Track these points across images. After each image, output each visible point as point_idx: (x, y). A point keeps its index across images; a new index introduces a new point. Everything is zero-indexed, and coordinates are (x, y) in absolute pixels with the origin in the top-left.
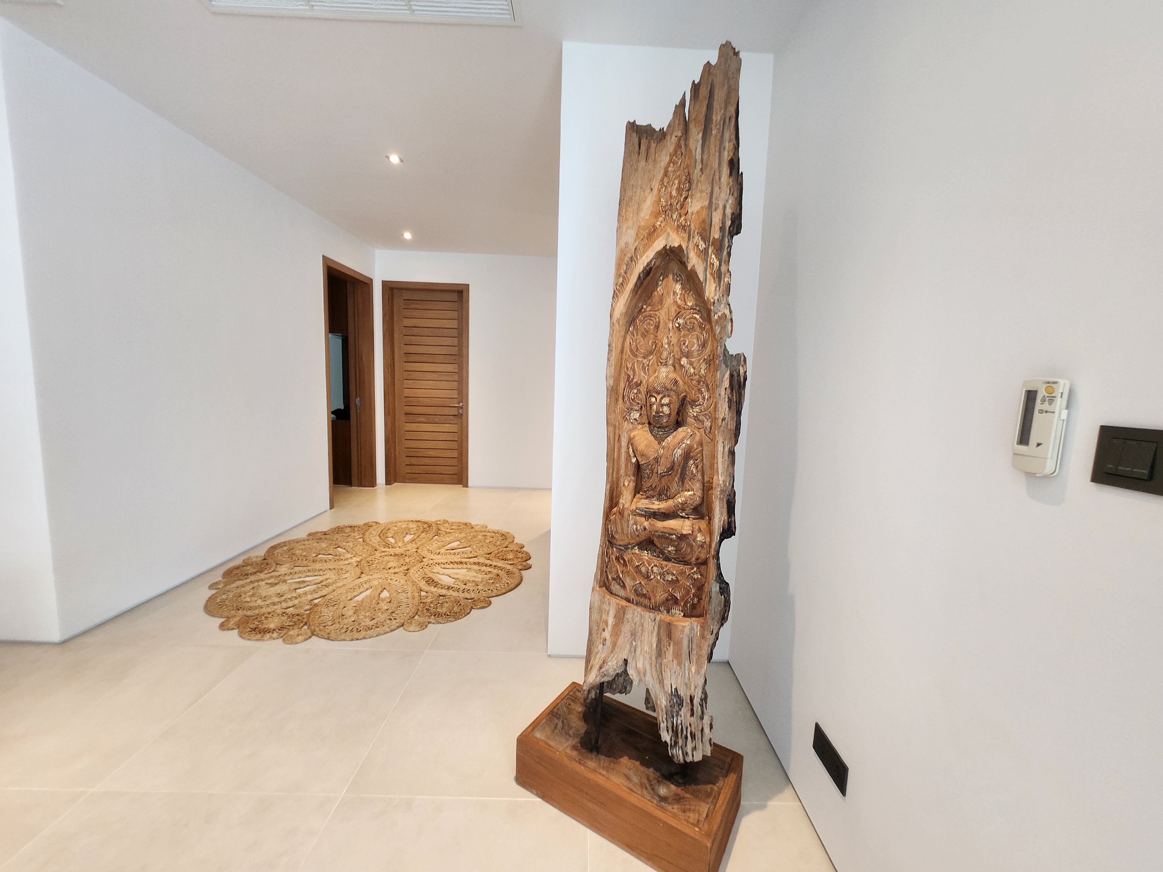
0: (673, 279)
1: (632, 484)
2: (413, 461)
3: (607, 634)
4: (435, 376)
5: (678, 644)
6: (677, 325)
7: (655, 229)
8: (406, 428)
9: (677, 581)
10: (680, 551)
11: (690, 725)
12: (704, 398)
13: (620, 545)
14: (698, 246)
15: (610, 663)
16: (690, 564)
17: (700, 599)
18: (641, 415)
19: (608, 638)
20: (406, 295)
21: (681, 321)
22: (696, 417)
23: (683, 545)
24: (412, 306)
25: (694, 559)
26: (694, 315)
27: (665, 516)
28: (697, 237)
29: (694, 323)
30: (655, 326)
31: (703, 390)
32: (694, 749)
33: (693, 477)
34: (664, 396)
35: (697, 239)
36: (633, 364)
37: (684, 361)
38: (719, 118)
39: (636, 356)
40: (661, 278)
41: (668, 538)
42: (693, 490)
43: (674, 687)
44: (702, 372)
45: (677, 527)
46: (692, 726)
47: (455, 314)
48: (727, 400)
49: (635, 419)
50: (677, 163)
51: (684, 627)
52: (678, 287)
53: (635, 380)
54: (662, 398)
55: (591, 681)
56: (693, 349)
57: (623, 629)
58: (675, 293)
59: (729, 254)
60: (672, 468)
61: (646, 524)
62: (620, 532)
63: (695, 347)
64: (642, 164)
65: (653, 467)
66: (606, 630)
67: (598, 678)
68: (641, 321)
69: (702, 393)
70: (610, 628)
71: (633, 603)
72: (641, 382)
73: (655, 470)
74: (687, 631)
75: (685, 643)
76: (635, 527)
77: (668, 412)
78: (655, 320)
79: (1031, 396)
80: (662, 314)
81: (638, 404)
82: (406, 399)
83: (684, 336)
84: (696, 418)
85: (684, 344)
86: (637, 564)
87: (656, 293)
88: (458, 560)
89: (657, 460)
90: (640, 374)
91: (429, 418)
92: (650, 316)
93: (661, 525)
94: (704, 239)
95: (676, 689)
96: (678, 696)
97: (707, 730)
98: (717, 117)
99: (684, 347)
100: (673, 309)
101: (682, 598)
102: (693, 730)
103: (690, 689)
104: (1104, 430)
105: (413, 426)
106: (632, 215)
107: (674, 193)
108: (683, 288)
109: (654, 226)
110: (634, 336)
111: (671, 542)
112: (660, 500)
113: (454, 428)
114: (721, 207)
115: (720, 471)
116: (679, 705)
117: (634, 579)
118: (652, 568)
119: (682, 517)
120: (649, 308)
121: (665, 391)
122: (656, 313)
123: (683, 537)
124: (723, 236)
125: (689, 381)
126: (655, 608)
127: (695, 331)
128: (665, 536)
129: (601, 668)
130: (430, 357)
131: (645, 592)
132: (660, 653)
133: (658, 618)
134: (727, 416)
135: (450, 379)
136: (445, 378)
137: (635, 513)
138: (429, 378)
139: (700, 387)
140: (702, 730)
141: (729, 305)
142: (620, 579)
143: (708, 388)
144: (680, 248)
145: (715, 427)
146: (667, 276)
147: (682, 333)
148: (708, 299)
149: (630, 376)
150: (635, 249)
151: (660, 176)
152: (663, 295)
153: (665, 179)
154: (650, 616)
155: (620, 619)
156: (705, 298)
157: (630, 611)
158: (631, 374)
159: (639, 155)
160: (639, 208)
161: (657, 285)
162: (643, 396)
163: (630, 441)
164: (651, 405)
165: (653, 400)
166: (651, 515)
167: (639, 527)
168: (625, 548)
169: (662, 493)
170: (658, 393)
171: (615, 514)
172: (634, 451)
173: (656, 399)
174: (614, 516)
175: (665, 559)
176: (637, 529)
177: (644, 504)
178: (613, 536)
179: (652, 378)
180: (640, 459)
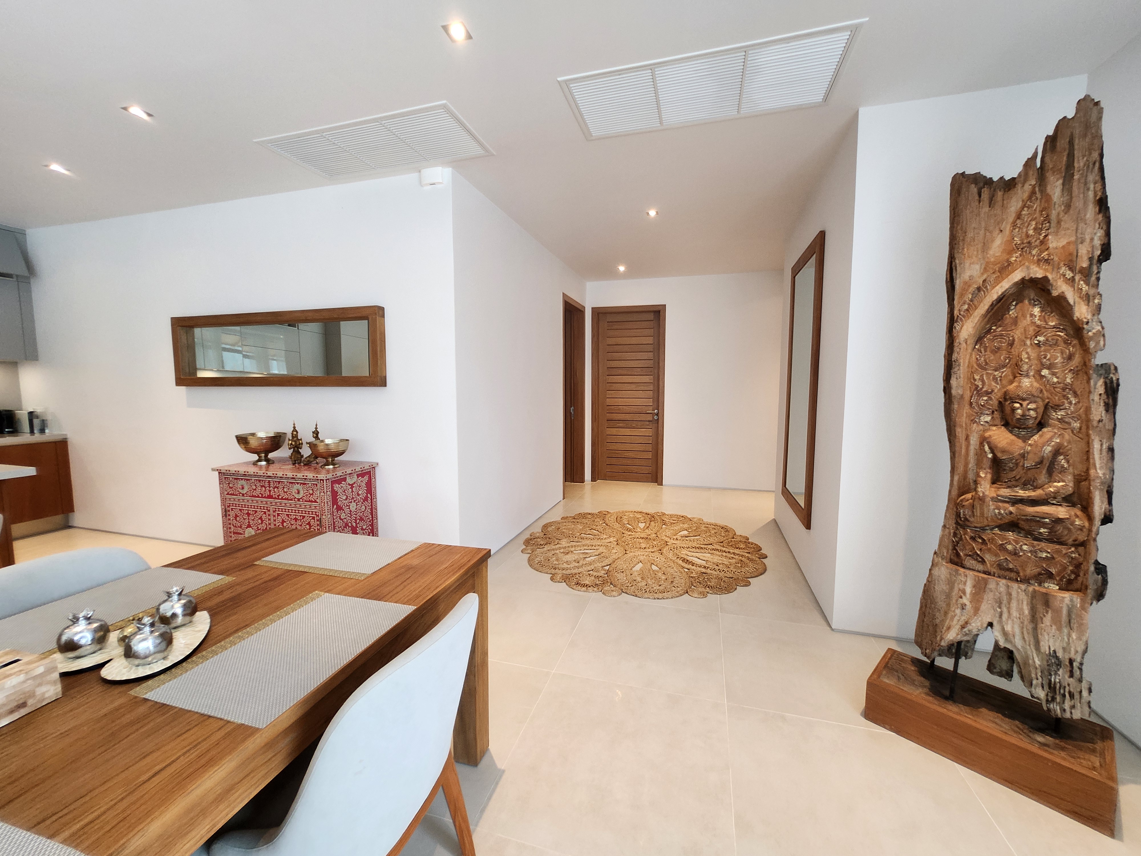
0: (1030, 303)
1: (989, 476)
2: (614, 461)
3: (965, 600)
4: (633, 387)
5: (1057, 612)
6: (1036, 342)
7: (1010, 264)
8: (608, 433)
9: (1053, 558)
10: (1055, 532)
11: (1069, 685)
12: (1070, 403)
13: (976, 527)
14: (1064, 275)
15: (973, 624)
16: (1066, 544)
17: (1077, 576)
18: (992, 418)
19: (968, 603)
20: (610, 318)
21: (1041, 339)
22: (1061, 419)
23: (1059, 528)
24: (615, 327)
25: (1071, 540)
26: (1058, 333)
27: (1034, 502)
28: (1064, 268)
29: (1057, 340)
30: (1009, 343)
31: (1070, 396)
32: (1073, 707)
33: (1063, 470)
34: (1031, 403)
35: (1063, 269)
36: (982, 376)
37: (1045, 372)
38: (1082, 164)
40: (1014, 303)
41: (1039, 521)
42: (1063, 481)
43: (1052, 649)
44: (1068, 380)
45: (1052, 512)
46: (1071, 686)
47: (651, 332)
48: (1102, 404)
49: (986, 422)
50: (1033, 207)
51: (1064, 598)
52: (1036, 311)
53: (984, 389)
54: (1028, 404)
55: (951, 638)
56: (1056, 361)
57: (985, 597)
58: (1032, 315)
59: (1098, 279)
60: (1041, 462)
61: (1011, 509)
62: (979, 514)
63: (1059, 360)
64: (986, 209)
65: (1018, 461)
66: (964, 597)
67: (959, 636)
68: (989, 339)
69: (1068, 398)
70: (968, 595)
71: (994, 576)
72: (993, 391)
73: (1021, 464)
74: (1067, 601)
75: (1065, 612)
76: (997, 511)
77: (1035, 416)
78: (1008, 339)
80: (1017, 334)
81: (989, 409)
82: (608, 407)
83: (1045, 351)
84: (1061, 421)
85: (1045, 358)
86: (1001, 543)
87: (1007, 316)
88: (698, 546)
89: (1023, 456)
90: (990, 385)
91: (628, 424)
92: (1002, 335)
93: (1031, 510)
94: (1071, 269)
95: (1055, 651)
96: (1057, 658)
97: (1085, 693)
98: (1079, 163)
99: (1045, 360)
100: (1031, 330)
101: (1059, 573)
102: (1072, 690)
103: (1070, 653)
105: (614, 431)
106: (975, 253)
107: (1031, 232)
108: (1042, 311)
109: (1008, 261)
110: (981, 352)
111: (1044, 525)
112: (1023, 489)
113: (649, 432)
114: (1088, 240)
115: (1098, 466)
116: (1058, 665)
117: (996, 555)
118: (1021, 546)
119: (1053, 504)
120: (1000, 329)
121: (1031, 397)
122: (1009, 332)
123: (1058, 521)
124: (1091, 265)
125: (1052, 389)
126: (1026, 581)
127: (1058, 346)
128: (1037, 521)
129: (963, 627)
130: (630, 371)
131: (1011, 566)
132: (1035, 619)
133: (1031, 589)
134: (1104, 418)
135: (646, 388)
136: (642, 388)
137: (995, 500)
138: (628, 388)
139: (1065, 393)
140: (1081, 692)
141: (1101, 322)
142: (978, 555)
143: (1075, 394)
144: (1045, 279)
145: (1088, 428)
146: (1022, 301)
147: (1042, 349)
148: (1078, 319)
149: (978, 386)
150: (984, 281)
151: (1011, 219)
152: (1017, 317)
153: (1018, 221)
154: (1019, 587)
155: (980, 588)
156: (1075, 318)
157: (992, 583)
158: (980, 384)
159: (980, 202)
160: (985, 247)
161: (1009, 310)
162: (995, 403)
163: (983, 440)
164: (1014, 410)
165: (1017, 405)
166: (1016, 501)
167: (1002, 512)
168: (983, 529)
169: (1027, 484)
170: (1024, 400)
171: (968, 500)
172: (990, 448)
173: (1021, 405)
174: (968, 502)
175: (1036, 539)
176: (1000, 513)
177: (1005, 492)
178: (966, 519)
179: (1011, 387)
180: (999, 455)
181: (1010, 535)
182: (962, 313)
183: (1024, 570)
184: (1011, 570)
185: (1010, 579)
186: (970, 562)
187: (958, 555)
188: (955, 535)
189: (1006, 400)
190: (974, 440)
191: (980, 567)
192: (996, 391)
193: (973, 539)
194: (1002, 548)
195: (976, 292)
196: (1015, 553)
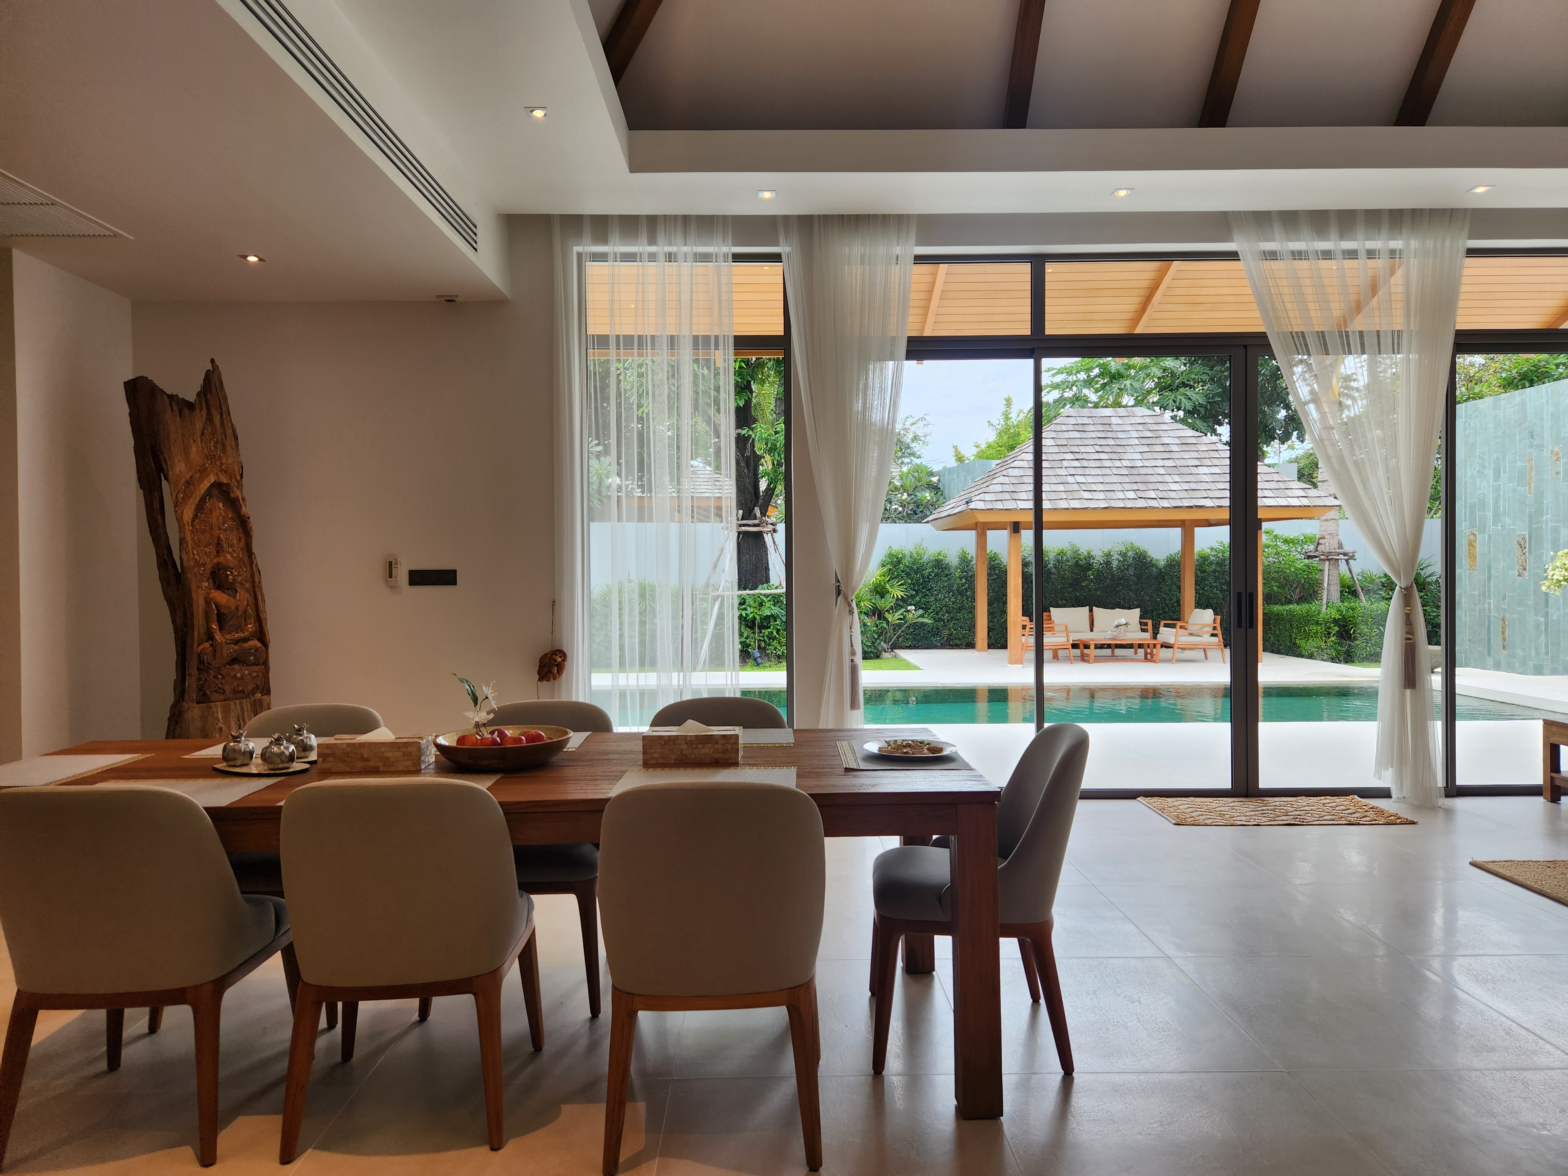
0: (217, 500)
6: (224, 527)
7: (205, 468)
10: (257, 658)
12: (243, 571)
13: (215, 668)
21: (226, 525)
23: (258, 654)
25: (262, 661)
26: (233, 523)
29: (233, 527)
30: (210, 527)
33: (251, 616)
36: (198, 551)
39: (199, 546)
40: (208, 498)
41: (249, 653)
42: (252, 624)
44: (241, 555)
45: (251, 645)
49: (206, 587)
50: (208, 429)
52: (221, 505)
53: (201, 562)
54: (234, 572)
58: (219, 508)
59: (243, 487)
60: (244, 612)
61: (236, 647)
62: (219, 657)
63: (235, 541)
64: (178, 419)
65: (234, 613)
70: (221, 721)
72: (206, 562)
73: (236, 615)
79: (391, 563)
80: (214, 521)
83: (229, 535)
87: (206, 506)
89: (237, 609)
90: (204, 558)
92: (205, 520)
93: (245, 645)
100: (221, 519)
104: (410, 571)
107: (212, 448)
109: (203, 465)
110: (194, 533)
111: (251, 654)
112: (237, 632)
117: (232, 684)
119: (251, 640)
120: (203, 516)
123: (257, 649)
126: (248, 696)
127: (234, 532)
143: (245, 566)
144: (228, 485)
145: (253, 587)
146: (212, 497)
147: (228, 533)
148: (244, 515)
149: (197, 559)
150: (191, 477)
151: (199, 433)
152: (211, 508)
153: (203, 437)
154: (247, 701)
155: (226, 712)
156: (242, 514)
157: (232, 703)
158: (198, 557)
159: (173, 411)
160: (186, 450)
161: (205, 502)
162: (208, 572)
163: (208, 601)
164: (227, 576)
165: (229, 573)
166: (237, 642)
167: (231, 650)
168: (219, 668)
169: (239, 629)
170: (232, 569)
171: (208, 648)
172: (216, 606)
173: (231, 572)
174: (209, 650)
175: (248, 665)
176: (230, 652)
177: (228, 637)
178: (209, 663)
179: (221, 559)
180: (222, 610)
181: (237, 667)
182: (180, 500)
183: (247, 688)
184: (240, 692)
185: (240, 699)
186: (214, 696)
187: (205, 694)
188: (199, 679)
189: (219, 570)
190: (201, 602)
191: (222, 697)
192: (208, 563)
193: (215, 677)
194: (235, 677)
195: (187, 484)
196: (242, 678)
